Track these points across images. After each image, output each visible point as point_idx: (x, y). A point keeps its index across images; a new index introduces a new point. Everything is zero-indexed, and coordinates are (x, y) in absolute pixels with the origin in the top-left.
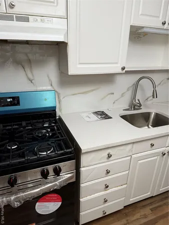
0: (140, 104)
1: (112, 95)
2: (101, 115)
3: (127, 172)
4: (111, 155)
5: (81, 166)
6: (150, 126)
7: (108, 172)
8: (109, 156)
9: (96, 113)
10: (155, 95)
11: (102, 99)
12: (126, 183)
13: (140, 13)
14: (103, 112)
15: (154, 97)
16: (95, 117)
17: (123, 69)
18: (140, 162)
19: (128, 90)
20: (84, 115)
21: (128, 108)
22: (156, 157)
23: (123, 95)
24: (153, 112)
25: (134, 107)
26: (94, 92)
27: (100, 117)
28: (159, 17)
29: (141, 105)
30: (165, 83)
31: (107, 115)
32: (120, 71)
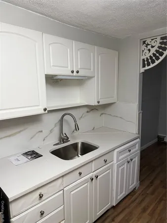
0: (67, 136)
1: (41, 133)
2: (31, 155)
3: (62, 207)
4: (42, 195)
5: (11, 217)
6: (80, 155)
7: (42, 213)
8: (41, 196)
9: (26, 154)
10: (77, 128)
11: (32, 138)
12: (63, 219)
13: (52, 65)
14: (33, 151)
15: (76, 130)
16: (24, 159)
17: (45, 110)
18: (72, 193)
19: (55, 126)
20: (12, 159)
21: (58, 142)
22: (86, 184)
23: (51, 131)
24: (79, 141)
25: (63, 141)
26: (22, 133)
27: (30, 157)
28: (68, 67)
29: (68, 138)
30: (85, 116)
31: (37, 154)
32: (43, 112)
